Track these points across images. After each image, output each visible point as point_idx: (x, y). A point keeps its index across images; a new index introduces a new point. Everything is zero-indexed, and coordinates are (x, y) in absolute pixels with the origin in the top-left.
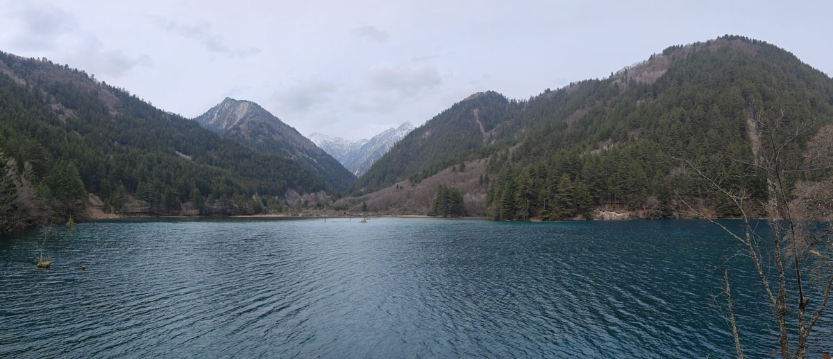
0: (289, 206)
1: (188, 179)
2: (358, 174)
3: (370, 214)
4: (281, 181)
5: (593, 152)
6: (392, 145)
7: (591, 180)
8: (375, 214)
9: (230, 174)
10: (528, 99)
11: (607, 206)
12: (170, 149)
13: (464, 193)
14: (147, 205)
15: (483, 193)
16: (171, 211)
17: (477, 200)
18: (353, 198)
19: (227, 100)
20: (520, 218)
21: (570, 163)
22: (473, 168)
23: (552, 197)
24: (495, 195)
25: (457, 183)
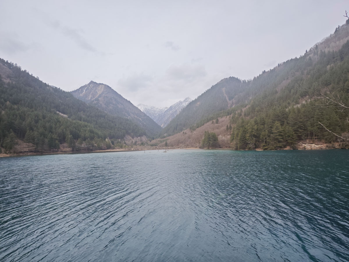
0: (126, 144)
1: (65, 130)
2: (163, 126)
3: (169, 147)
4: (123, 131)
5: (295, 107)
6: (180, 110)
7: (295, 124)
8: (172, 147)
9: (93, 126)
10: (252, 79)
11: (308, 141)
12: (52, 110)
13: (219, 135)
14: (33, 146)
15: (228, 135)
16: (52, 150)
17: (225, 139)
18: (160, 139)
19: (92, 82)
20: (250, 149)
21: (280, 115)
22: (223, 121)
23: (269, 136)
24: (235, 136)
25: (214, 130)
